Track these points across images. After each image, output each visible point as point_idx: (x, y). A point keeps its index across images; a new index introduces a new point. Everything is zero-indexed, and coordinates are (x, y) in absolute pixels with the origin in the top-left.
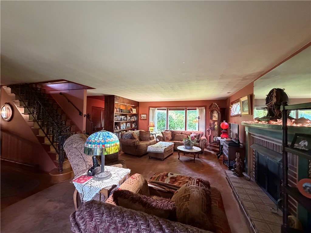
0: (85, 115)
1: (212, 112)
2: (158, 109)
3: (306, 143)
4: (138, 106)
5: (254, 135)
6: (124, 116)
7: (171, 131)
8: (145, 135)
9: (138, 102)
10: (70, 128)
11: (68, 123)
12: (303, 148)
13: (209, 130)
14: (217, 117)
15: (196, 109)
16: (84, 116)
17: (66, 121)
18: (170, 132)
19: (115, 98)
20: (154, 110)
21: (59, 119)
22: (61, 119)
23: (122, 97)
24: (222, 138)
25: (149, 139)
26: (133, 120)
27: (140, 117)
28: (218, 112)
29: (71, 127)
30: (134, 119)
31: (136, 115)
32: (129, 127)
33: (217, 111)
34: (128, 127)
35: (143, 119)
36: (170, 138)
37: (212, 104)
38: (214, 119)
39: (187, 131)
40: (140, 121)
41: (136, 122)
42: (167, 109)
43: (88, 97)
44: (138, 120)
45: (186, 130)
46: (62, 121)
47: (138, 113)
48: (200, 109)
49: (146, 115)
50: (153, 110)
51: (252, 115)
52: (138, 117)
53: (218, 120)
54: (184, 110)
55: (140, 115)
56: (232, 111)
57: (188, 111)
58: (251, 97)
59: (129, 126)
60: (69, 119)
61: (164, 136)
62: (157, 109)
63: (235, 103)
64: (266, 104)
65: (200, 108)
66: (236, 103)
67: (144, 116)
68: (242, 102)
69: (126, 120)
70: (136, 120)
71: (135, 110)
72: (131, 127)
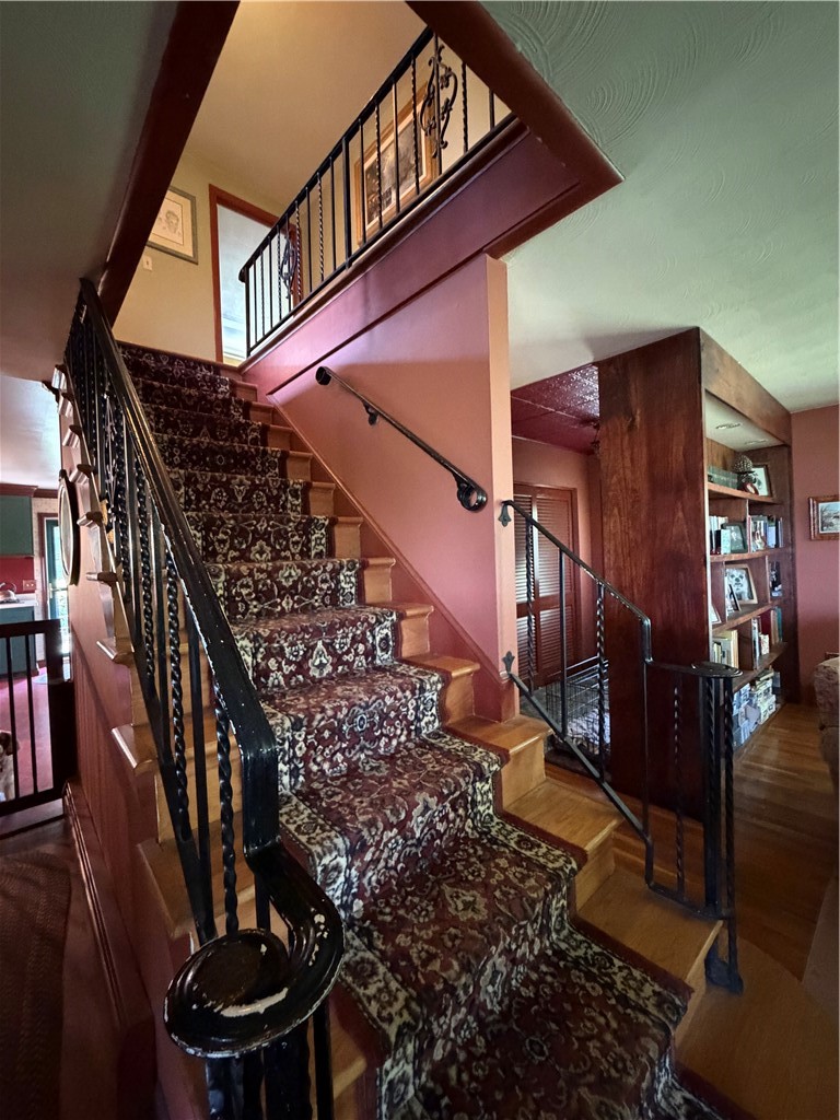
0: (506, 503)
10: (396, 628)
11: (378, 587)
16: (498, 513)
17: (365, 566)
19: (703, 355)
21: (319, 554)
22: (331, 552)
29: (401, 617)
31: (773, 510)
34: (739, 596)
41: (782, 564)
44: (791, 543)
46: (335, 573)
52: (790, 525)
59: (744, 589)
60: (386, 553)
69: (740, 546)
70: (777, 546)
71: (759, 473)
72: (755, 601)
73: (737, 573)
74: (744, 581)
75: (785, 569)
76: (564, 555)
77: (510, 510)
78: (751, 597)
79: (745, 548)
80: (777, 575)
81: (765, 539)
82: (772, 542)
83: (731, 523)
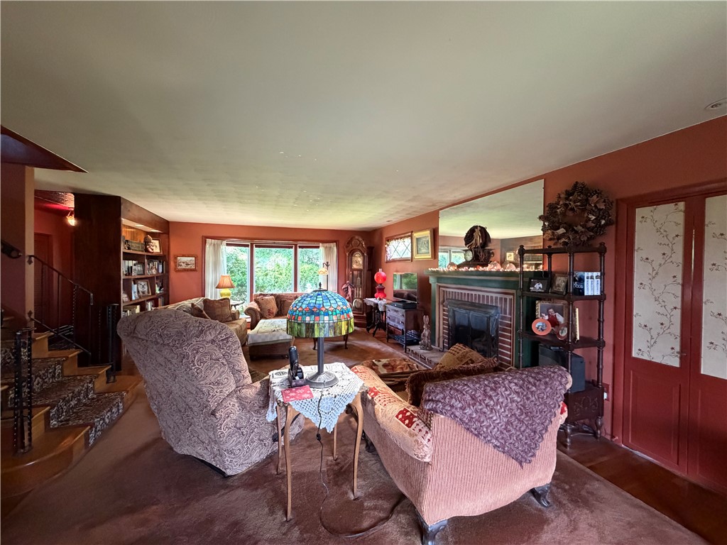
0: (30, 256)
1: (352, 253)
2: (228, 245)
3: (541, 285)
4: (168, 234)
5: (447, 287)
6: (134, 262)
7: (272, 295)
8: (220, 310)
9: (167, 223)
12: (540, 290)
13: (347, 288)
14: (361, 262)
15: (318, 247)
16: (27, 260)
18: (273, 297)
19: (122, 207)
20: (218, 246)
23: (137, 205)
24: (380, 299)
25: (231, 319)
26: (154, 272)
27: (172, 264)
28: (363, 254)
30: (155, 269)
31: (162, 258)
32: (146, 293)
33: (361, 252)
34: (143, 293)
35: (185, 270)
36: (275, 310)
37: (352, 239)
38: (355, 266)
39: (298, 292)
40: (173, 275)
41: (164, 279)
42: (252, 245)
43: (37, 192)
44: (168, 271)
45: (296, 290)
47: (166, 254)
48: (326, 248)
49: (194, 258)
50: (214, 245)
51: (435, 258)
52: (168, 264)
53: (364, 268)
54: (292, 247)
55: (176, 258)
56: (389, 252)
57: (299, 250)
58: (435, 232)
59: (146, 289)
61: (263, 306)
62: (225, 242)
63: (395, 239)
64: (466, 245)
65: (326, 245)
66: (398, 239)
67: (186, 261)
68: (417, 239)
69: (142, 273)
70: (163, 272)
71: (157, 243)
72: (150, 294)
73: (143, 283)
74: (146, 287)
75: (165, 282)
76: (60, 276)
77: (33, 259)
78: (149, 293)
79: (144, 274)
80: (162, 284)
81: (158, 270)
82: (160, 271)
83: (139, 263)
